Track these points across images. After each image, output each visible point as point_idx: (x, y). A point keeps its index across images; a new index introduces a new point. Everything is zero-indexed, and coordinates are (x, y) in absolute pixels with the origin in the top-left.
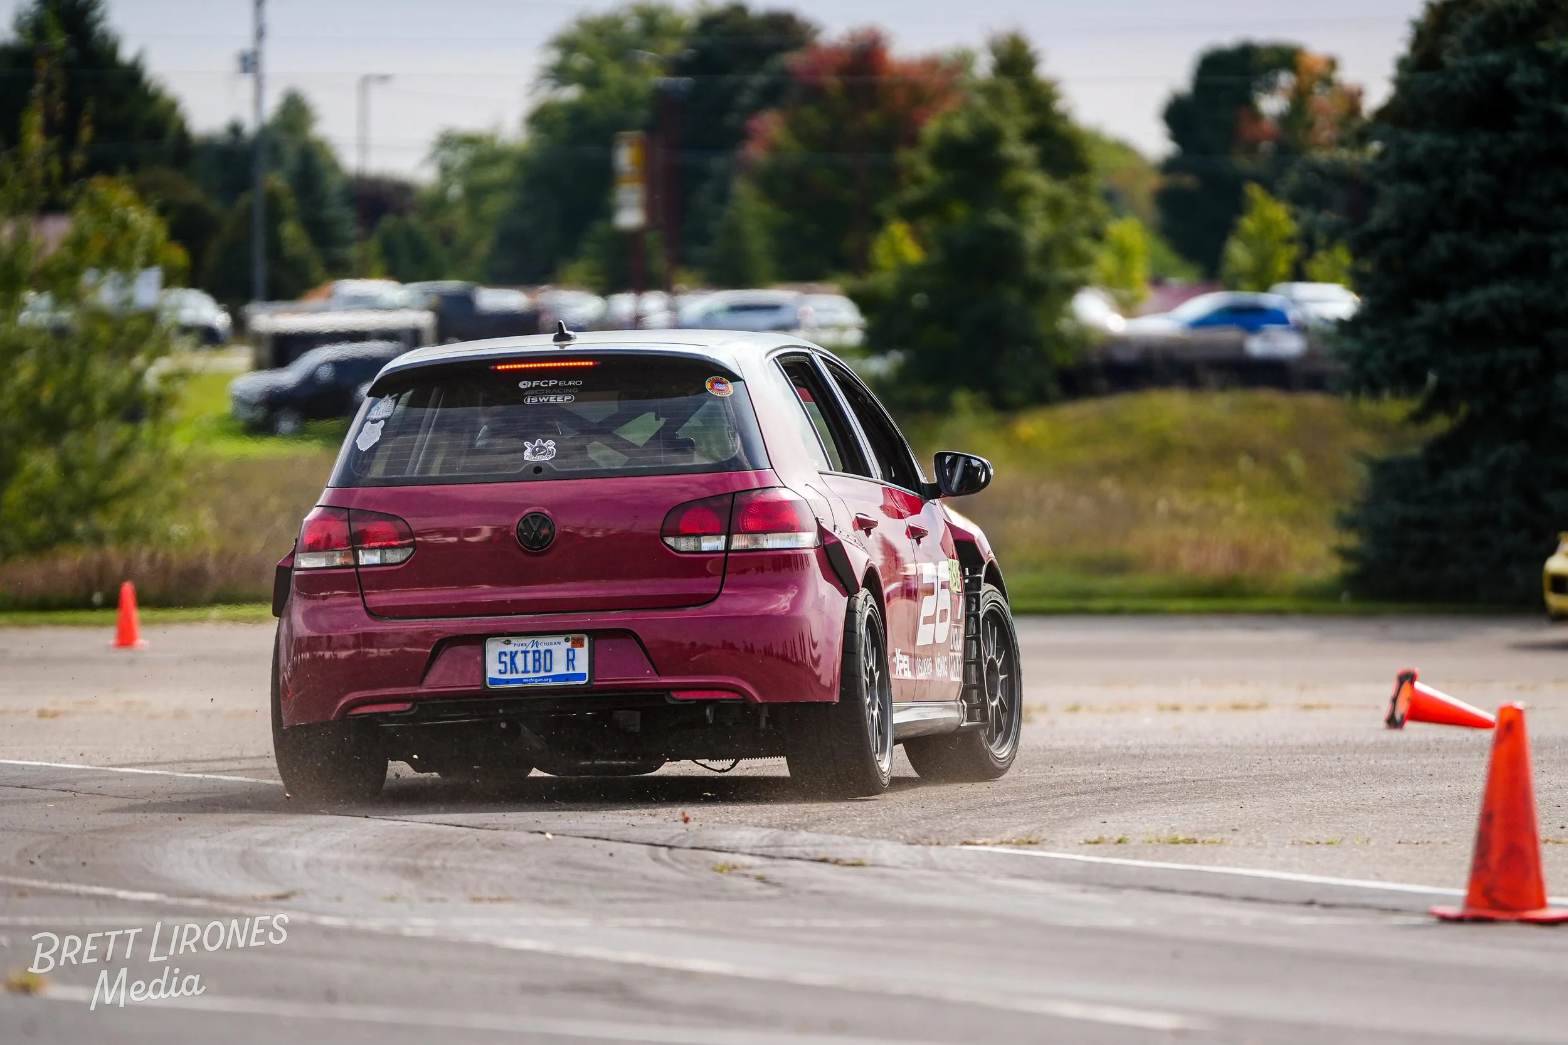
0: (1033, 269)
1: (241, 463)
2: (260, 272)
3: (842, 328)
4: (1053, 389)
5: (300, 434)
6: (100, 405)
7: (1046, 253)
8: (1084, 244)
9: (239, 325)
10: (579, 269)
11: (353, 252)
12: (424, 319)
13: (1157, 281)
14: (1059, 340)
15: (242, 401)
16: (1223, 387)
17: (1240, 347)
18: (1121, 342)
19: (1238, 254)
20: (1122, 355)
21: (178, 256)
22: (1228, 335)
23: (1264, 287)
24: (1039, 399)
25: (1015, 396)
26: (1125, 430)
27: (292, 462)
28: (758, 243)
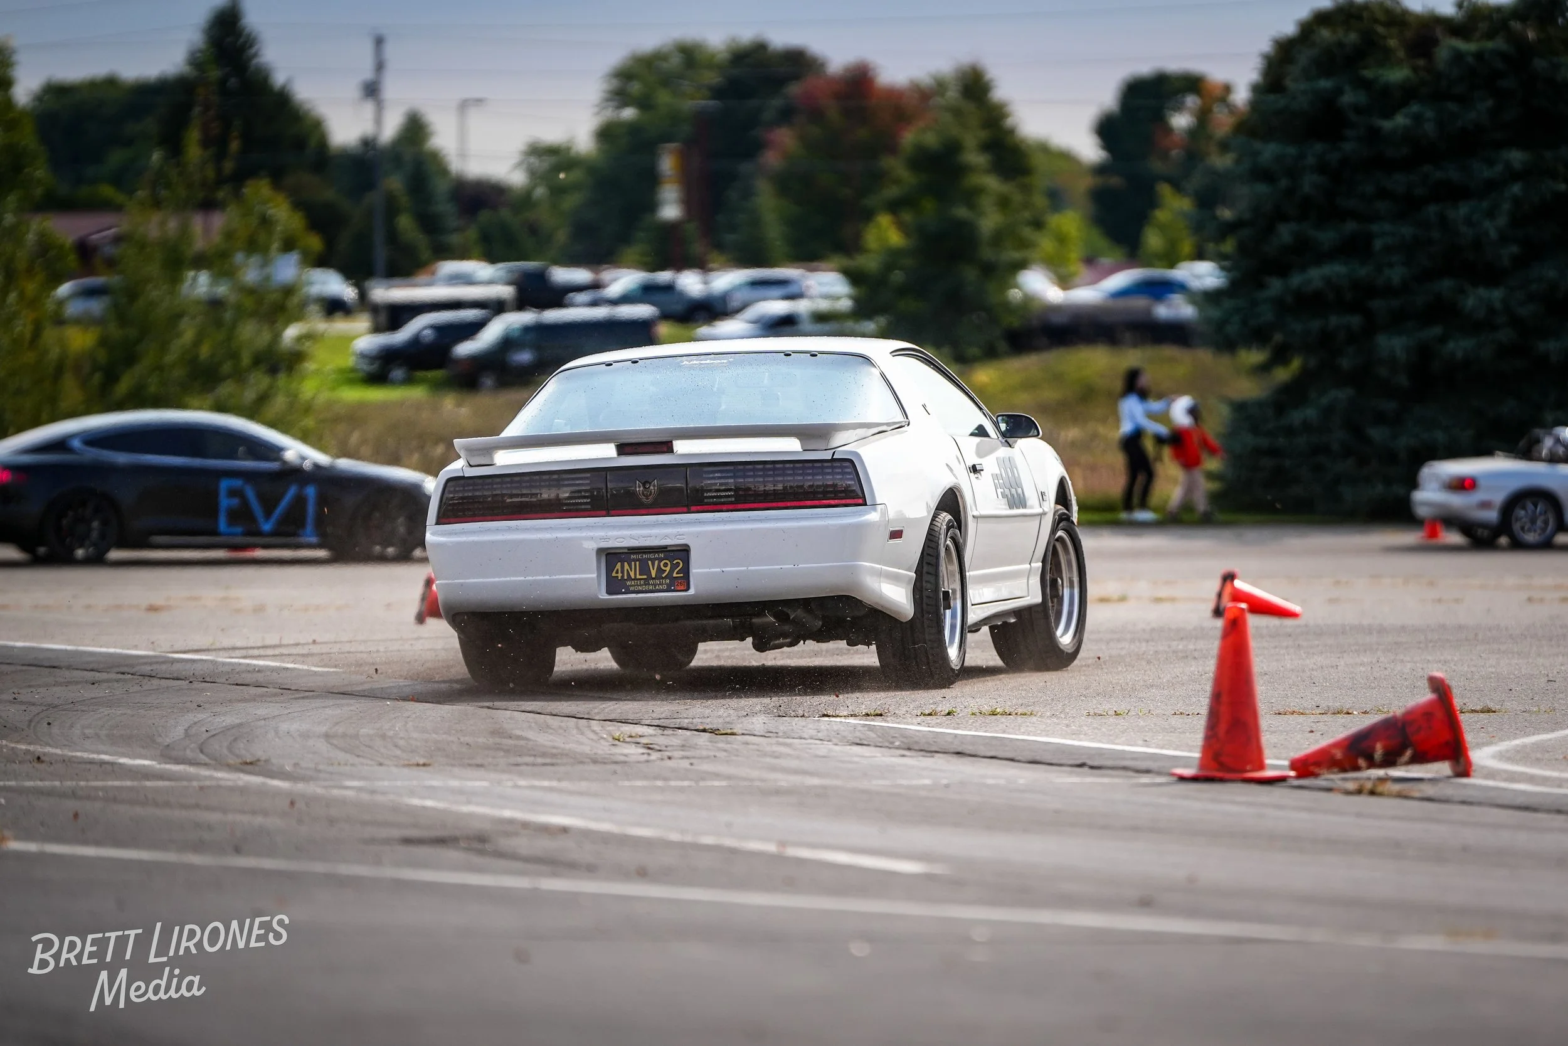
0: (987, 253)
1: (361, 405)
2: (381, 254)
3: (837, 298)
4: (1002, 345)
5: (409, 381)
6: (246, 360)
7: (998, 238)
8: (1027, 232)
9: (363, 295)
10: (632, 252)
11: (455, 239)
12: (506, 291)
13: (1090, 261)
14: (1007, 306)
15: (363, 356)
16: (1135, 345)
17: (1148, 312)
18: (1056, 309)
19: (1153, 240)
20: (1057, 319)
21: (315, 243)
22: (1139, 303)
23: (1172, 265)
24: (991, 354)
25: (974, 351)
26: (1057, 378)
27: (401, 404)
28: (774, 231)
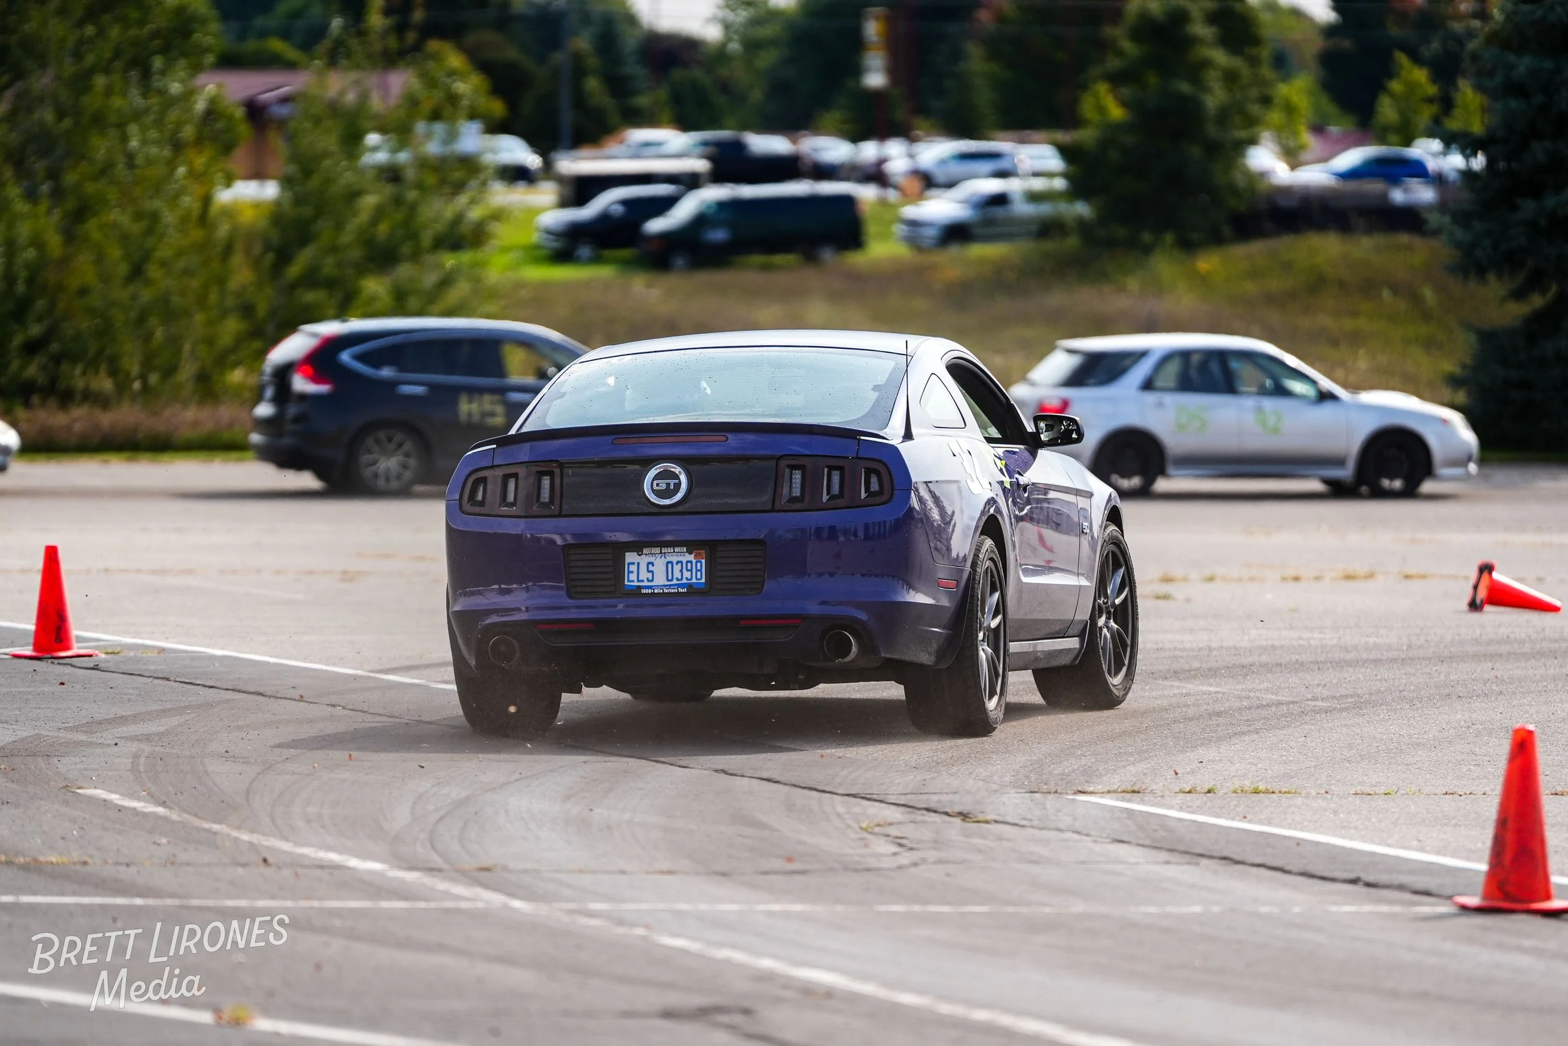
0: (1212, 131)
1: (546, 286)
2: (567, 118)
3: (1050, 175)
4: (1227, 231)
5: (596, 260)
6: (427, 239)
7: (1224, 116)
8: (1255, 109)
9: (548, 165)
10: (833, 116)
11: (643, 101)
12: (700, 165)
13: (1318, 129)
14: (1233, 190)
15: (548, 232)
16: (1369, 231)
17: (1384, 196)
18: (1286, 191)
19: (1387, 111)
20: (1283, 202)
21: (497, 108)
22: (1374, 187)
23: (1408, 142)
24: (1216, 239)
25: (1195, 236)
26: (1287, 266)
27: (587, 284)
28: (984, 97)
